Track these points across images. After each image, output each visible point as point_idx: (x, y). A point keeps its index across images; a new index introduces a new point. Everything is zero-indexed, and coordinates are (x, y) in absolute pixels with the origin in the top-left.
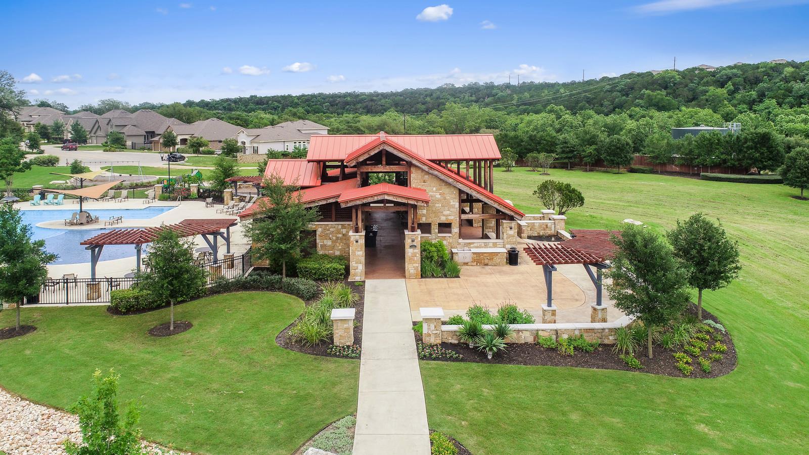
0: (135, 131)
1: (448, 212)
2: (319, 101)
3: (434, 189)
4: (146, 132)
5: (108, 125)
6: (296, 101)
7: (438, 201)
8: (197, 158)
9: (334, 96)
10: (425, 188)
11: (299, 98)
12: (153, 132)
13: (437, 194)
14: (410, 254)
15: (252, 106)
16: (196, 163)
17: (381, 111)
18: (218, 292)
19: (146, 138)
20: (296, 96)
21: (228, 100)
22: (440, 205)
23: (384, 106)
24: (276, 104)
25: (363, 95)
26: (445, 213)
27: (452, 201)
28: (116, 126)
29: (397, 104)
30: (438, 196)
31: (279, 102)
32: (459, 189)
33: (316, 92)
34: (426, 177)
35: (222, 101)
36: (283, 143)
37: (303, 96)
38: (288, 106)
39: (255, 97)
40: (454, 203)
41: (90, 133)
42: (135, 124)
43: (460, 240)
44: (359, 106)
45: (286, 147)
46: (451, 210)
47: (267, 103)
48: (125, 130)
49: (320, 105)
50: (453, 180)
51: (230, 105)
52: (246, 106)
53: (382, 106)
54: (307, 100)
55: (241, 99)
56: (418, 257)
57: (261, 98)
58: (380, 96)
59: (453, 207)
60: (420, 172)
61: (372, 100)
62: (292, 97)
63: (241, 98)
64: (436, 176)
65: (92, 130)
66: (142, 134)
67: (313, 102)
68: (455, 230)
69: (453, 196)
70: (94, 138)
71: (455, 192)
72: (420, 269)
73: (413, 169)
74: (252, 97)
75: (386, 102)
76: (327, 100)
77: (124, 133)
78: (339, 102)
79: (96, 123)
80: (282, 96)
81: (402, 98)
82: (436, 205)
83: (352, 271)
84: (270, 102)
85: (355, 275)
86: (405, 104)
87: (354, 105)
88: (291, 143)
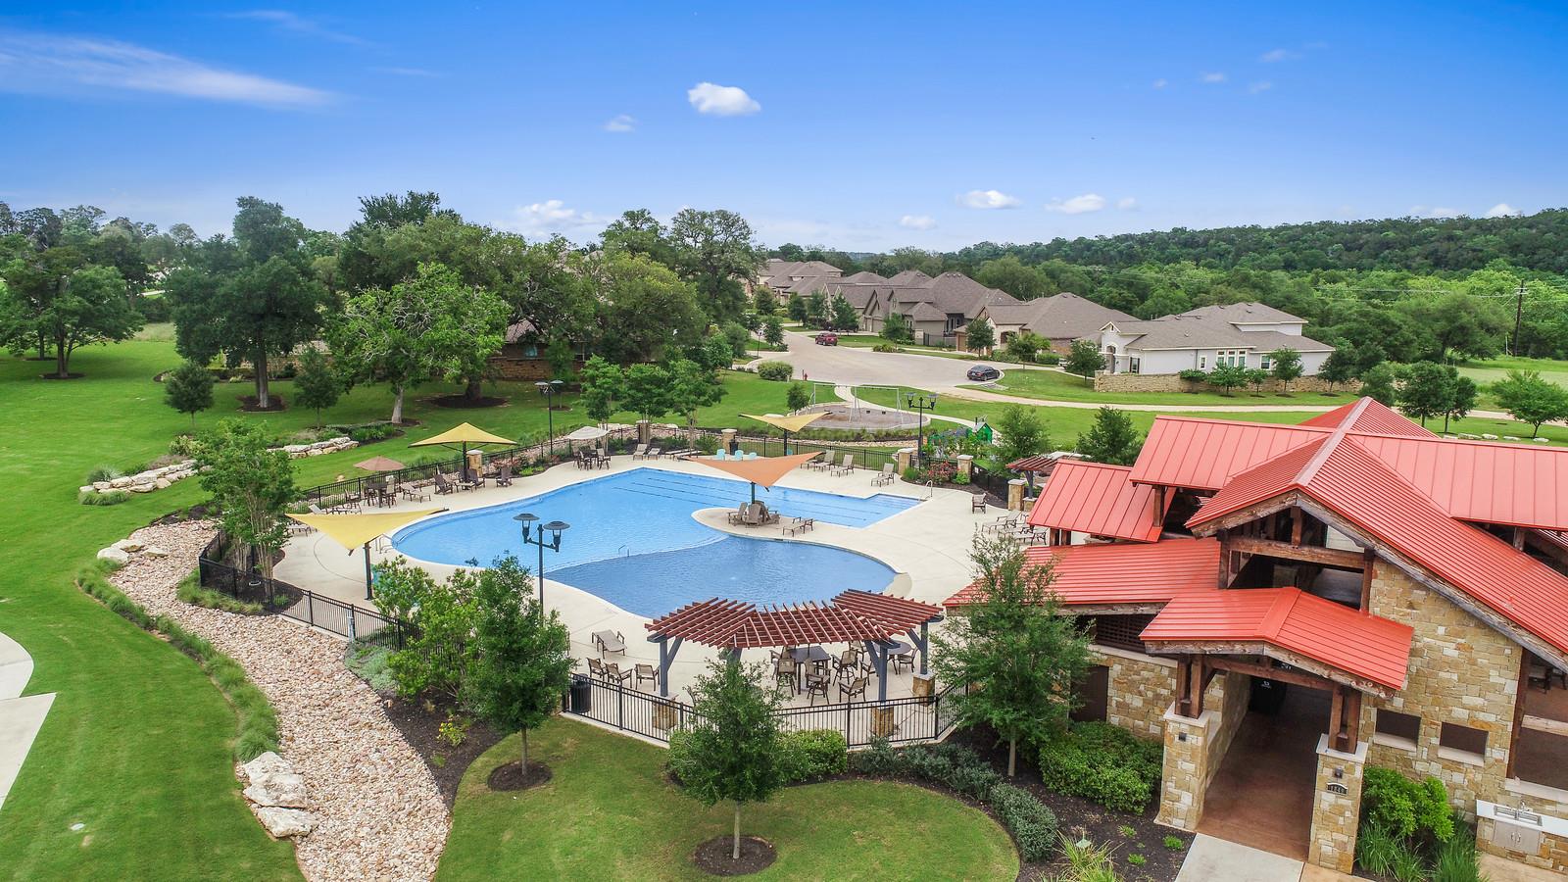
0: (931, 313)
1: (1479, 701)
2: (1319, 240)
3: (1441, 630)
4: (948, 315)
5: (889, 300)
6: (1267, 238)
7: (1452, 665)
8: (1020, 375)
9: (1358, 228)
10: (1409, 623)
11: (1275, 232)
12: (962, 315)
13: (1447, 644)
14: (1325, 806)
15: (1174, 250)
16: (1015, 386)
17: (1470, 262)
18: (867, 775)
19: (950, 326)
20: (1270, 229)
21: (1128, 237)
22: (1455, 677)
23: (1481, 251)
24: (1224, 245)
25: (1429, 226)
26: (1466, 700)
27: (1493, 673)
28: (901, 303)
29: (1518, 246)
30: (1450, 651)
31: (1231, 241)
32: (1524, 648)
33: (1315, 220)
34: (1420, 594)
35: (1117, 238)
36: (1193, 353)
37: (1286, 228)
38: (1249, 249)
39: (1183, 231)
40: (1502, 681)
41: (864, 313)
42: (933, 299)
43: (1509, 781)
44: (1414, 250)
45: (1200, 362)
46: (1490, 696)
47: (1206, 244)
48: (914, 311)
49: (1321, 248)
50: (1502, 620)
51: (1132, 247)
52: (1162, 250)
53: (1474, 250)
54: (1291, 239)
55: (1153, 236)
56: (1351, 817)
57: (1194, 234)
58: (1473, 229)
59: (1498, 689)
60: (1399, 577)
61: (1450, 238)
62: (1260, 230)
63: (1155, 234)
64: (1449, 600)
65: (867, 307)
66: (940, 319)
67: (1305, 241)
68: (1499, 752)
69: (1501, 660)
70: (869, 322)
71: (1508, 651)
72: (1351, 850)
73: (1378, 568)
74: (1175, 230)
75: (1487, 241)
76: (1338, 237)
77: (911, 316)
78: (1367, 242)
79: (872, 297)
80: (1237, 229)
81: (1534, 231)
82: (1441, 674)
83: (1164, 803)
84: (1212, 242)
85: (1171, 813)
86: (1539, 247)
87: (1404, 248)
88: (1212, 353)
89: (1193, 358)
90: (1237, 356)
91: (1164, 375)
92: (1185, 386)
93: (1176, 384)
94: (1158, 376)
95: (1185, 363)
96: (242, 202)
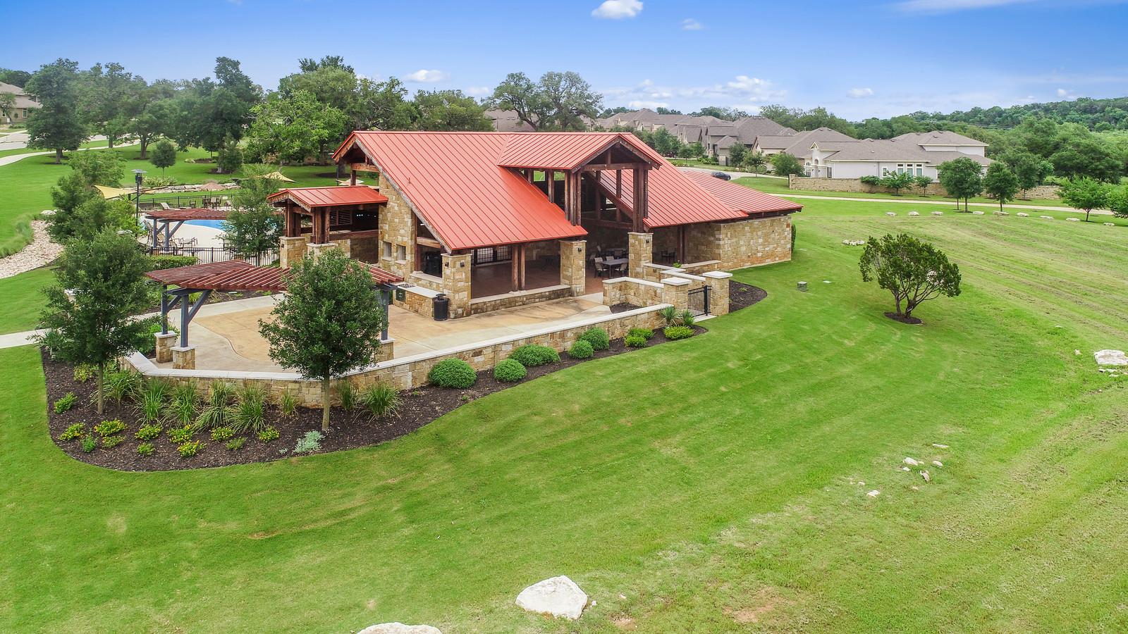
0: (732, 143)
1: (403, 232)
3: (394, 197)
7: (396, 214)
13: (396, 204)
22: (398, 221)
27: (405, 217)
30: (396, 208)
40: (407, 220)
42: (737, 134)
43: (415, 272)
45: (882, 172)
46: (405, 228)
48: (720, 141)
50: (399, 187)
59: (407, 224)
68: (408, 257)
69: (407, 210)
77: (717, 145)
79: (701, 134)
82: (395, 220)
88: (892, 165)
89: (877, 167)
90: (915, 167)
91: (848, 180)
92: (867, 188)
93: (858, 186)
94: (842, 180)
95: (870, 171)
96: (219, 60)
